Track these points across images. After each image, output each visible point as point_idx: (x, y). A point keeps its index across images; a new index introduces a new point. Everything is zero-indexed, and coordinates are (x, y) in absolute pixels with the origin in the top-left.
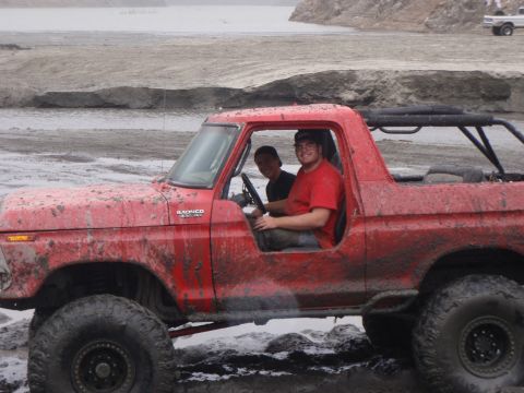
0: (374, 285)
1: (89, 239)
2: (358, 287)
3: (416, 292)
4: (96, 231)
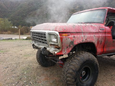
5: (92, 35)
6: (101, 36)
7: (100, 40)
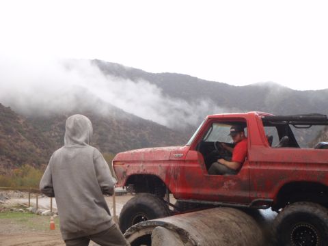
0: (254, 194)
1: (141, 165)
2: (246, 194)
3: (272, 200)
4: (144, 162)
5: (156, 165)
6: (174, 167)
7: (171, 171)
